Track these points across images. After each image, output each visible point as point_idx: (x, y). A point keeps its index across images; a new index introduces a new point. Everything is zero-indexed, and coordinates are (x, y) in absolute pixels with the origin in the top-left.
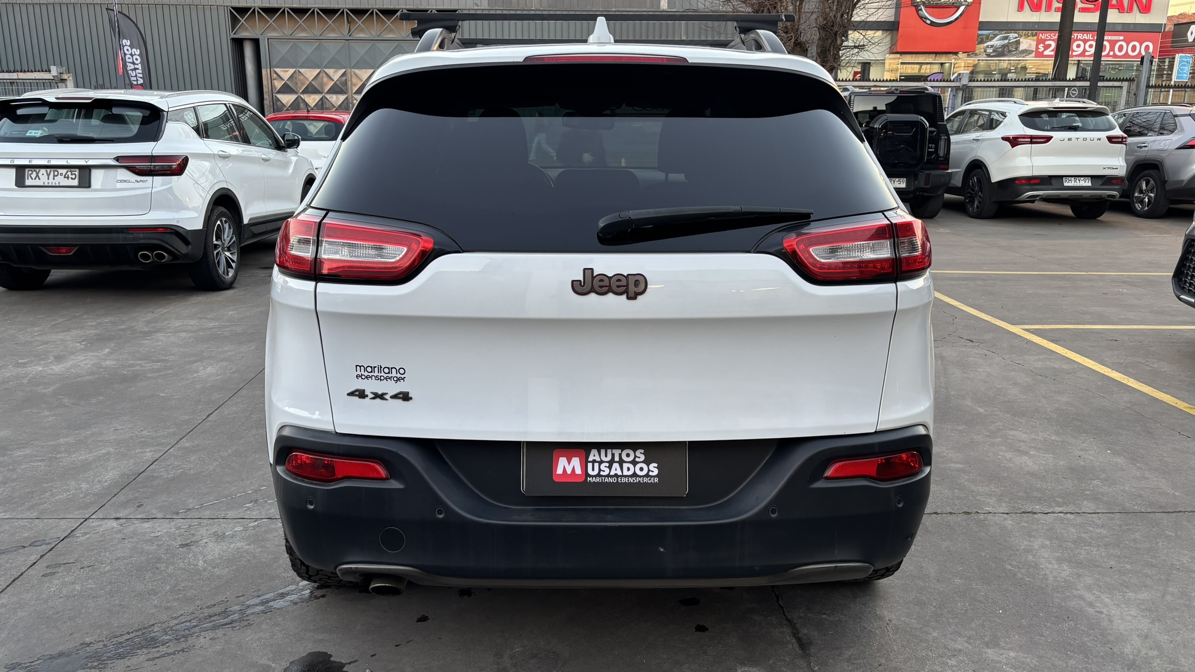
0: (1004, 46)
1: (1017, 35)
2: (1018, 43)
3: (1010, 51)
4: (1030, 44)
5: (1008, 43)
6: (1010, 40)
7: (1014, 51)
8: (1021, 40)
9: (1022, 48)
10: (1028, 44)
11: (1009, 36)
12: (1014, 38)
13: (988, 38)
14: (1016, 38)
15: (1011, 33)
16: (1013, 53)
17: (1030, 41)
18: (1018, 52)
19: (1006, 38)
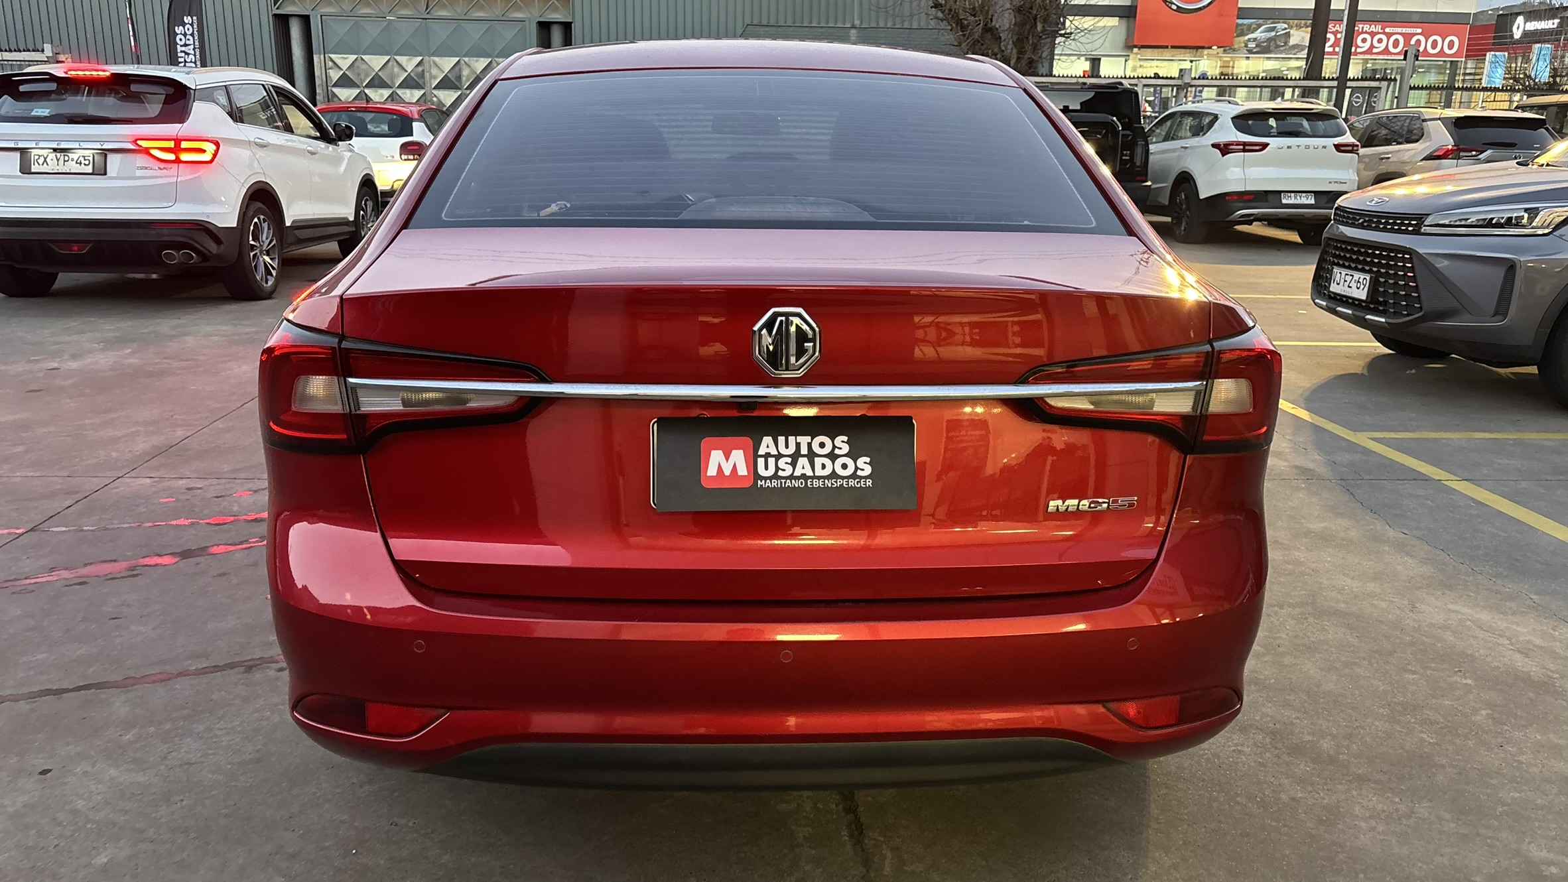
0: (1269, 40)
1: (1286, 26)
2: (1288, 35)
3: (1278, 46)
4: (1303, 38)
5: (1275, 35)
6: (1277, 32)
7: (1282, 46)
8: (1292, 32)
9: (1292, 41)
10: (1300, 38)
11: (1275, 27)
12: (1283, 30)
13: (1251, 30)
14: (1286, 29)
15: (1279, 23)
16: (1282, 48)
17: (1303, 34)
18: (1287, 47)
19: (1273, 29)
